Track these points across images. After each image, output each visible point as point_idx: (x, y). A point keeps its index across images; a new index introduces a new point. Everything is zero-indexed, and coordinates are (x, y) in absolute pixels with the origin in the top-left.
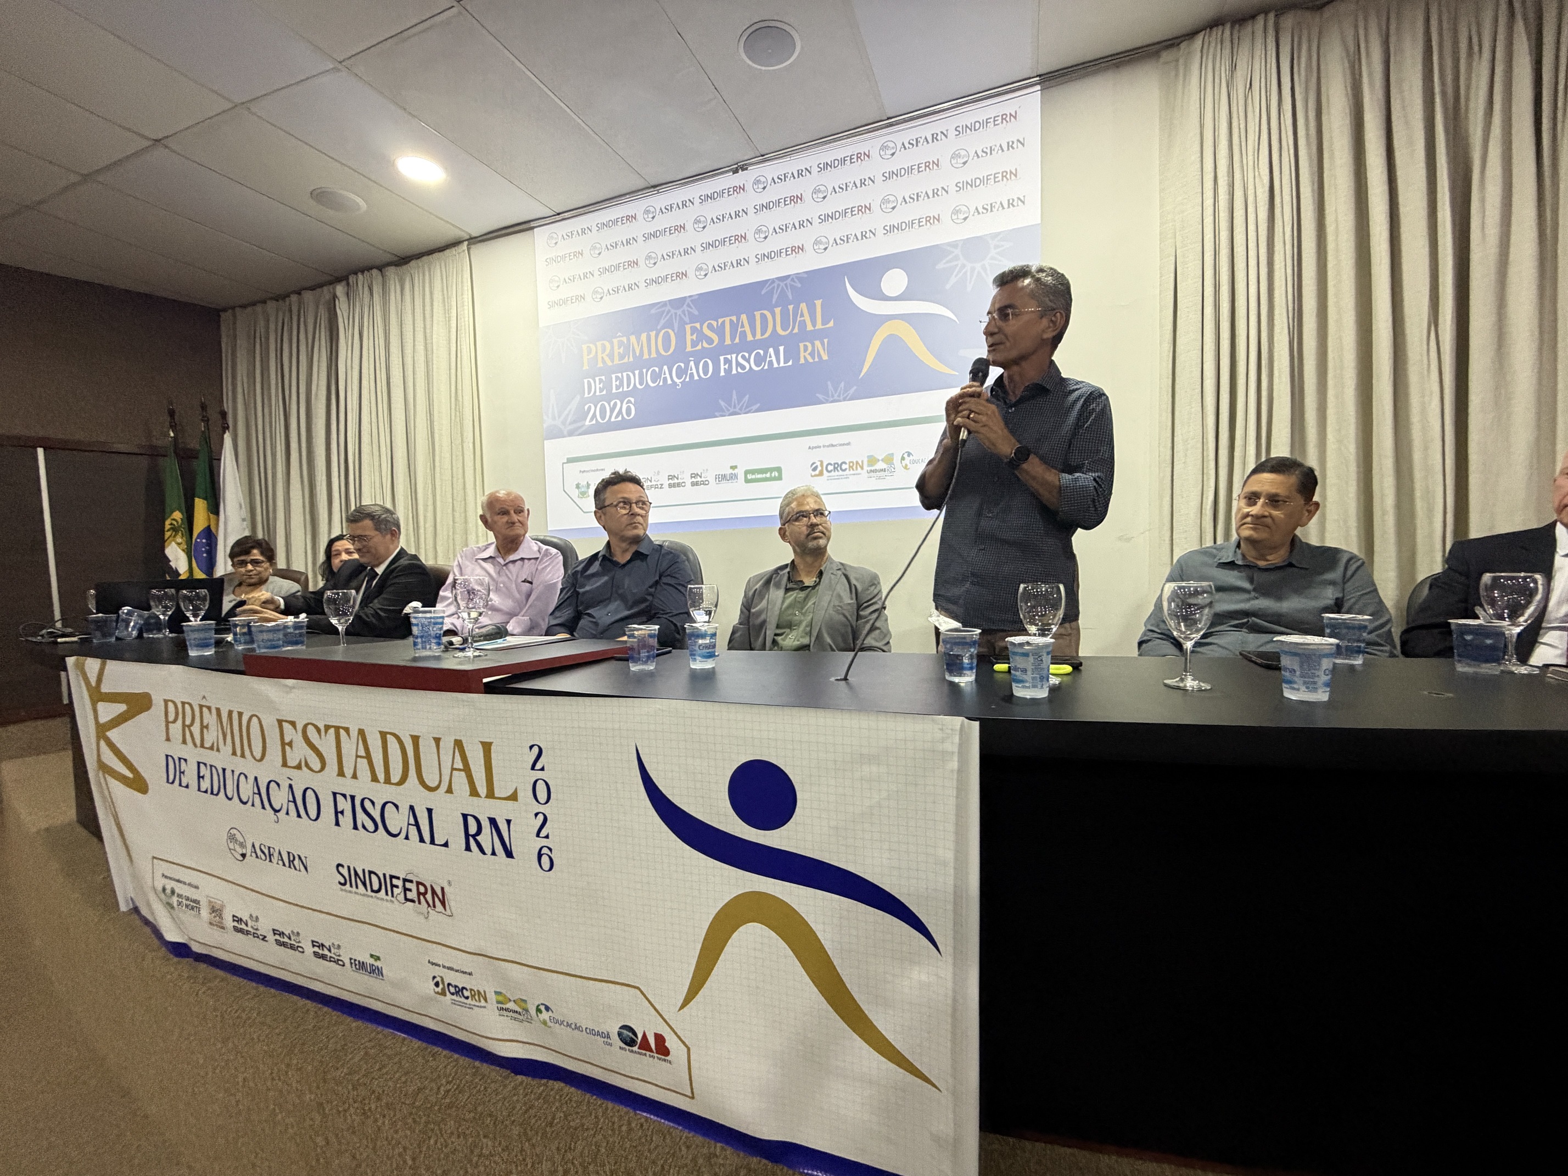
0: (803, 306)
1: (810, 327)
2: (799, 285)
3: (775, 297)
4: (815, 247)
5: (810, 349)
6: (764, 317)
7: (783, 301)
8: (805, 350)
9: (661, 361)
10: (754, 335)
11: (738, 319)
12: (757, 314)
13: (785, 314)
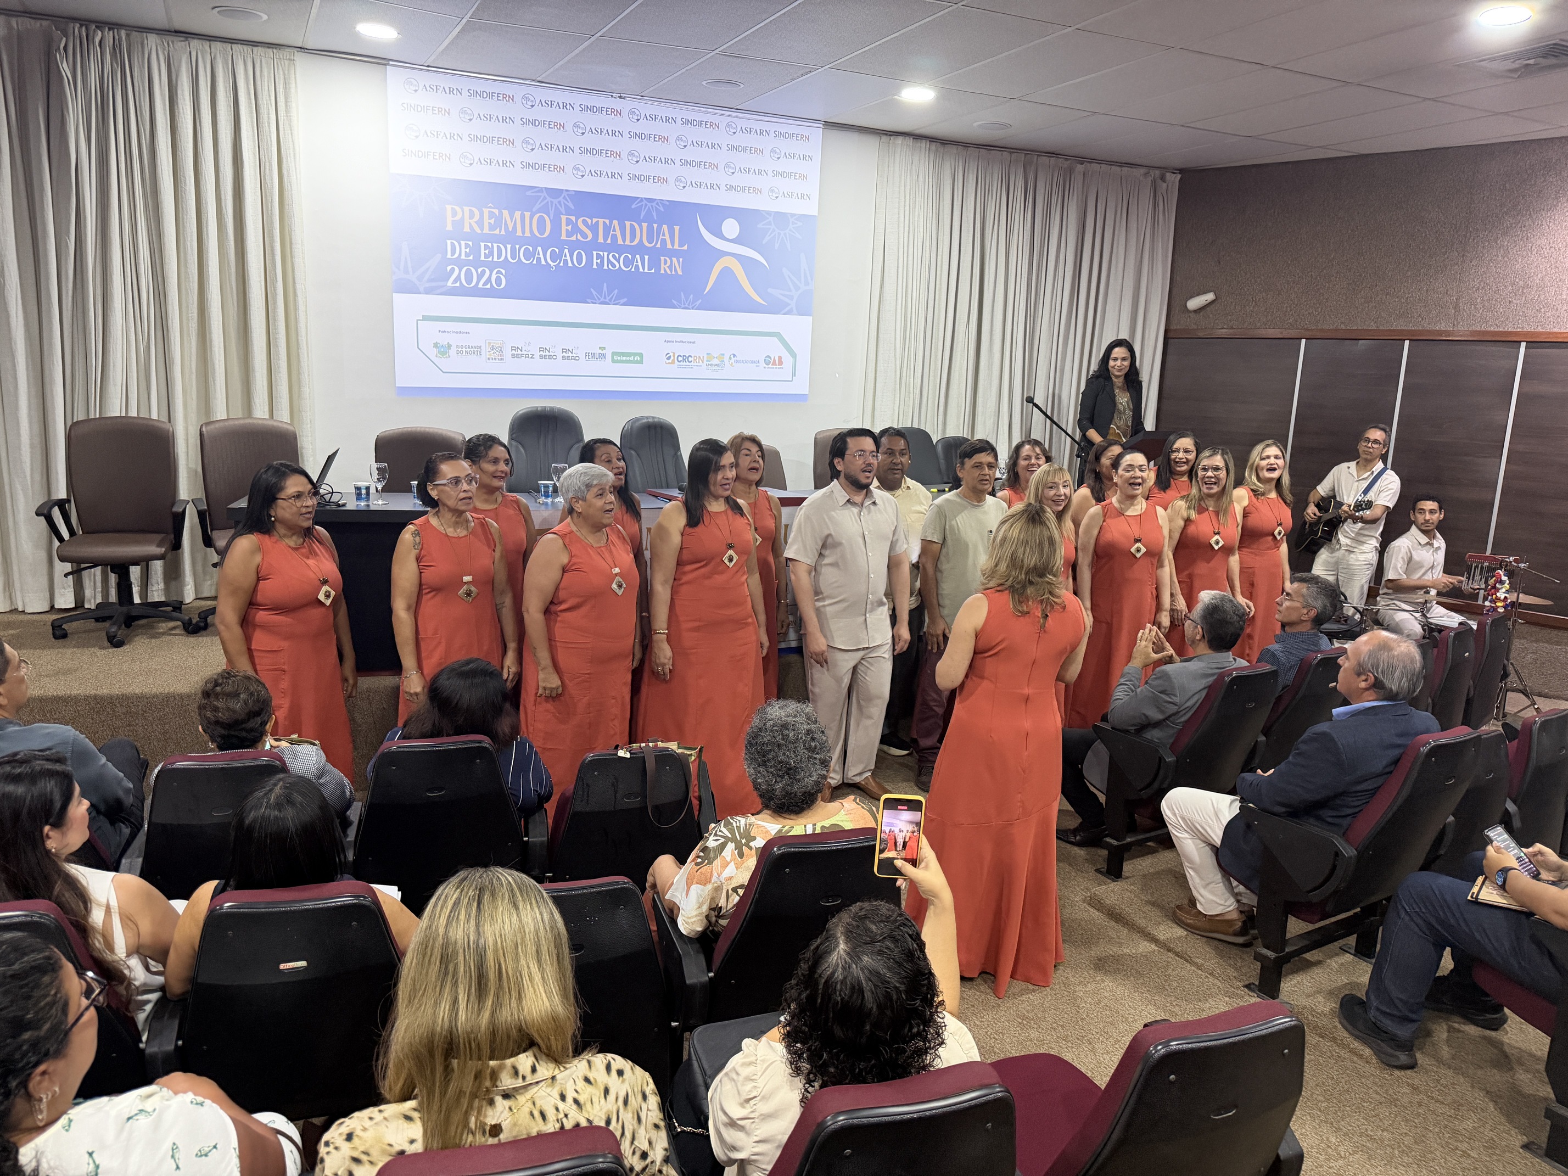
0: (665, 227)
1: (669, 246)
2: (662, 210)
3: (643, 214)
4: (677, 184)
5: (669, 264)
6: (632, 227)
7: (649, 219)
8: (665, 263)
9: (534, 241)
10: (624, 241)
11: (611, 223)
12: (628, 223)
13: (650, 229)
